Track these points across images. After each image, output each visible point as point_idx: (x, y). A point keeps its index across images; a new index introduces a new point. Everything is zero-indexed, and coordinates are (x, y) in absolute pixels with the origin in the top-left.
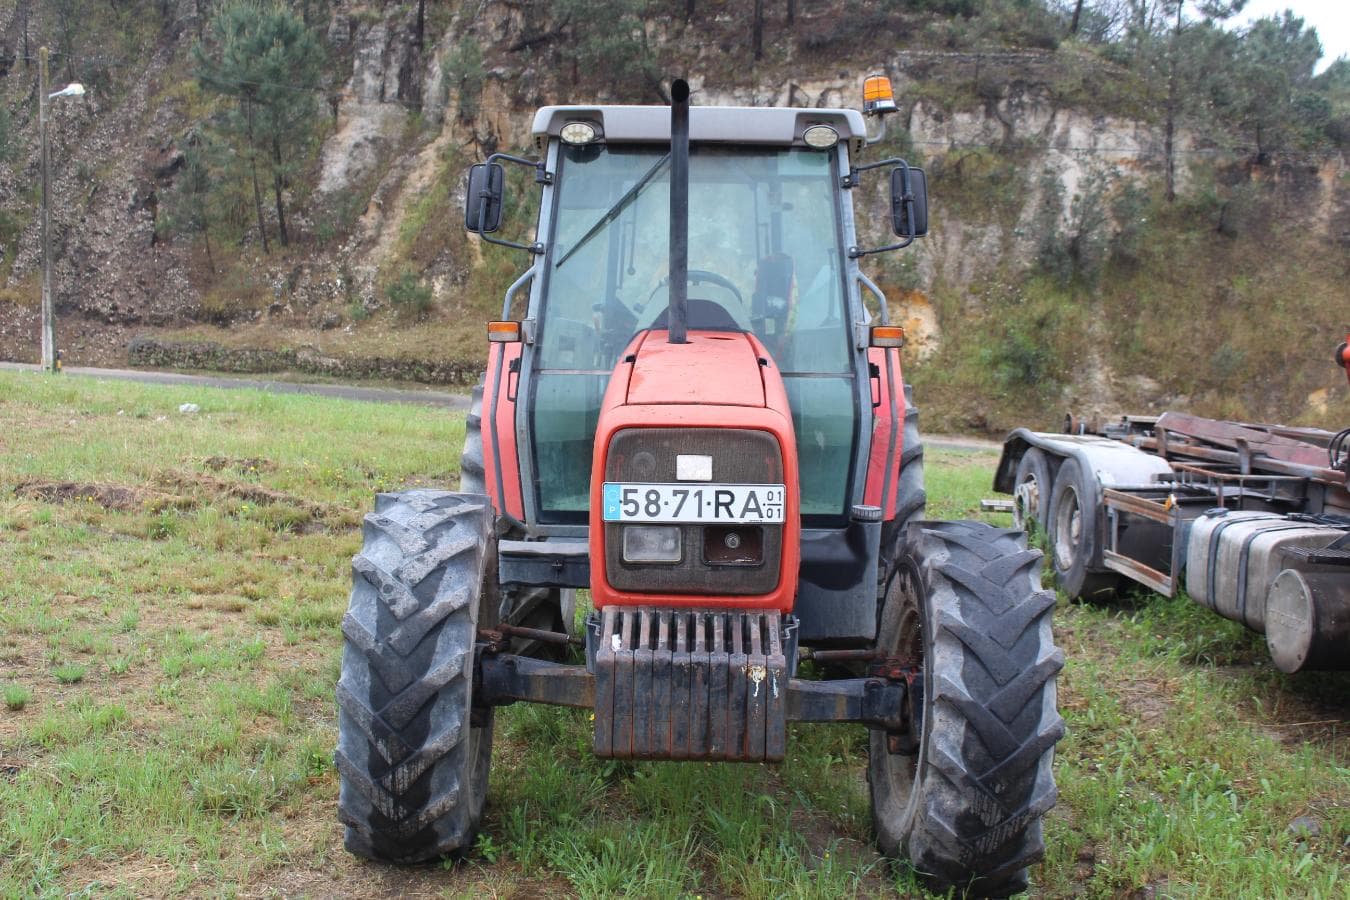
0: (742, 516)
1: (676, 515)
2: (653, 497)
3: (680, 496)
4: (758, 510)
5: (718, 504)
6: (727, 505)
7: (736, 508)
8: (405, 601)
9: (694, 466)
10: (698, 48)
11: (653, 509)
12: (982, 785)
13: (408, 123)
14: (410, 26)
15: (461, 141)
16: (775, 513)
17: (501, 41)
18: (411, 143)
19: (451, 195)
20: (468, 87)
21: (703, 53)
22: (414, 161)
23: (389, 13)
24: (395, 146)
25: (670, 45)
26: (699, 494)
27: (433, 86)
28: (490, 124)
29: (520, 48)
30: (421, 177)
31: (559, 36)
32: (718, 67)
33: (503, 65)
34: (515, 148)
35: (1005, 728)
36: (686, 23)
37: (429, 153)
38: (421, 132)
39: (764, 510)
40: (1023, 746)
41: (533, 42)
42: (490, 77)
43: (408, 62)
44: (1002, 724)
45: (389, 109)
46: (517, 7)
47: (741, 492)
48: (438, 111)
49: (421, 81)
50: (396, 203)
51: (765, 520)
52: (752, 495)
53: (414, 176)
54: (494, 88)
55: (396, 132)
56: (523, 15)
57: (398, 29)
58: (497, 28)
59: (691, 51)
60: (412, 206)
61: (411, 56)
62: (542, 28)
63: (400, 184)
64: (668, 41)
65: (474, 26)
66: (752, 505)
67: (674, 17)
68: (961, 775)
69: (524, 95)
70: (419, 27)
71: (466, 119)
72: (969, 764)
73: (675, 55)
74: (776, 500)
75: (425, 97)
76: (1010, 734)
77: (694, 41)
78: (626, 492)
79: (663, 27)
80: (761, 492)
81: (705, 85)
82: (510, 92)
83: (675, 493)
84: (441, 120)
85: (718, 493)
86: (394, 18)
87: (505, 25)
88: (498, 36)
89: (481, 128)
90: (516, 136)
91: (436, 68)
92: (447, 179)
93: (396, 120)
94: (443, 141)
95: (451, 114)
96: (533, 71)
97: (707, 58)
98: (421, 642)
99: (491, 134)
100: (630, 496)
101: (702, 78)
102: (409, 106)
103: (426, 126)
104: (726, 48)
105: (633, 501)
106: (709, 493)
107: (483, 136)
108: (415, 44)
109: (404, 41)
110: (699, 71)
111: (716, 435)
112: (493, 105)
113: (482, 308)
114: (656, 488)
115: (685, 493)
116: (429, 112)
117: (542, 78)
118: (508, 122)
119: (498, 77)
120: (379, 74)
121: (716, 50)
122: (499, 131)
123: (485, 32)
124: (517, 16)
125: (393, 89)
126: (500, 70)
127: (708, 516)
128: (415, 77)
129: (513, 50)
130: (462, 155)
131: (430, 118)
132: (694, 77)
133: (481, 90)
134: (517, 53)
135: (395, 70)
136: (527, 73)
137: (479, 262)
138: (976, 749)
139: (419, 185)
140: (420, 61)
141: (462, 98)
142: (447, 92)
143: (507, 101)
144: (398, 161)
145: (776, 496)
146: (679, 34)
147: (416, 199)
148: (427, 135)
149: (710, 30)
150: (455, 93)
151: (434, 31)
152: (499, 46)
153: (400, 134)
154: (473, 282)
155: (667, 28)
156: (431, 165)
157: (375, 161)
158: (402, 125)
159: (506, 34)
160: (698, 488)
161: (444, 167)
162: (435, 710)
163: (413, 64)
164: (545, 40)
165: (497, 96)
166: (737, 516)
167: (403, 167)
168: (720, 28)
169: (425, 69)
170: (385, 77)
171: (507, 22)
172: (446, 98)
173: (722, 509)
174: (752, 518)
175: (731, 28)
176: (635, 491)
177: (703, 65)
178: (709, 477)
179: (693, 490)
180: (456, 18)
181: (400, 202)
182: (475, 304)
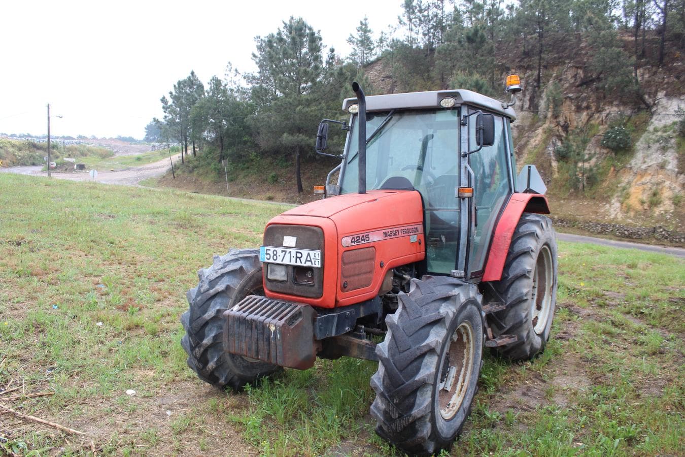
0: (305, 263)
1: (282, 261)
2: (275, 253)
3: (284, 253)
4: (310, 261)
5: (297, 257)
6: (300, 258)
7: (303, 259)
8: (206, 286)
9: (290, 241)
10: (664, 78)
11: (275, 257)
12: (388, 397)
13: (532, 119)
14: (534, 80)
15: (553, 125)
16: (317, 263)
17: (573, 83)
18: (533, 127)
19: (546, 148)
20: (556, 104)
21: (666, 80)
22: (533, 134)
23: (526, 75)
24: (526, 128)
25: (650, 79)
26: (290, 252)
27: (542, 104)
28: (566, 118)
29: (581, 85)
30: (535, 141)
31: (598, 79)
32: (672, 86)
33: (572, 93)
34: (576, 127)
35: (399, 373)
36: (659, 68)
37: (540, 131)
38: (537, 122)
39: (313, 261)
40: (407, 383)
41: (586, 83)
42: (566, 98)
43: (533, 94)
44: (397, 371)
45: (525, 113)
46: (581, 68)
47: (305, 253)
48: (544, 113)
49: (538, 101)
50: (524, 152)
51: (314, 266)
52: (309, 254)
53: (532, 140)
54: (568, 102)
55: (527, 123)
56: (583, 71)
57: (530, 81)
58: (572, 78)
59: (660, 80)
60: (530, 153)
61: (534, 92)
62: (592, 76)
63: (526, 144)
64: (649, 77)
65: (562, 77)
66: (309, 259)
67: (653, 66)
68: (379, 392)
69: (581, 105)
70: (538, 80)
71: (555, 117)
72: (385, 387)
73: (652, 83)
74: (317, 258)
75: (539, 108)
76: (401, 376)
77: (662, 75)
78: (267, 250)
79: (647, 71)
80: (312, 253)
81: (666, 95)
82: (575, 104)
83: (282, 251)
84: (545, 117)
85: (297, 252)
86: (528, 77)
87: (575, 76)
88: (572, 81)
89: (561, 120)
90: (577, 123)
91: (544, 95)
92: (545, 142)
93: (527, 118)
94: (546, 126)
95: (549, 115)
96: (586, 94)
97: (667, 83)
98: (205, 302)
99: (566, 122)
100: (268, 252)
101: (665, 92)
102: (533, 112)
103: (539, 120)
104: (678, 78)
105: (269, 254)
106: (294, 252)
107: (562, 123)
108: (537, 87)
109: (532, 86)
110: (663, 89)
111: (298, 228)
112: (568, 110)
113: (554, 194)
114: (276, 249)
115: (286, 252)
116: (541, 115)
117: (590, 97)
118: (574, 116)
119: (570, 98)
120: (521, 100)
121: (673, 79)
122: (570, 121)
123: (566, 80)
124: (581, 72)
125: (527, 105)
126: (570, 95)
127: (293, 263)
128: (536, 100)
129: (578, 86)
130: (552, 131)
131: (541, 117)
132: (660, 92)
133: (562, 104)
134: (580, 88)
135: (528, 97)
136: (583, 95)
137: (556, 175)
138: (387, 380)
139: (534, 144)
140: (538, 94)
141: (554, 108)
142: (548, 106)
143: (573, 108)
144: (527, 134)
145: (317, 255)
146: (655, 73)
147: (532, 149)
148: (540, 123)
149: (670, 70)
150: (551, 106)
151: (545, 81)
152: (572, 85)
153: (528, 124)
154: (552, 184)
155: (649, 71)
156: (540, 136)
157: (517, 135)
158: (530, 120)
159: (575, 80)
160: (290, 250)
161: (545, 136)
162: (207, 329)
163: (535, 95)
164: (593, 81)
165: (569, 106)
166: (303, 263)
167: (528, 137)
168: (676, 68)
169: (540, 96)
170: (524, 101)
171: (576, 75)
172: (548, 107)
173: (298, 259)
174: (308, 264)
175: (681, 68)
176: (269, 250)
177: (665, 86)
178: (294, 246)
179: (288, 250)
180: (554, 75)
181: (526, 151)
182: (552, 193)
